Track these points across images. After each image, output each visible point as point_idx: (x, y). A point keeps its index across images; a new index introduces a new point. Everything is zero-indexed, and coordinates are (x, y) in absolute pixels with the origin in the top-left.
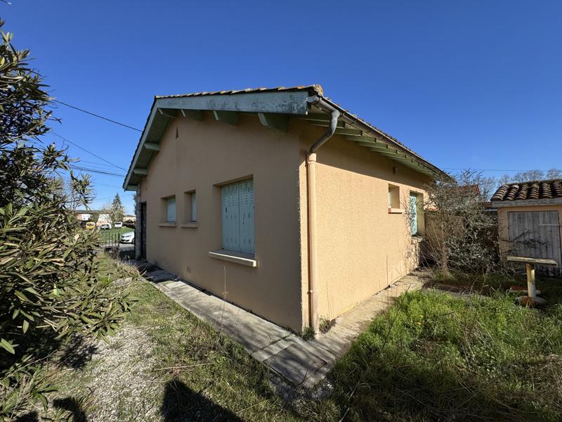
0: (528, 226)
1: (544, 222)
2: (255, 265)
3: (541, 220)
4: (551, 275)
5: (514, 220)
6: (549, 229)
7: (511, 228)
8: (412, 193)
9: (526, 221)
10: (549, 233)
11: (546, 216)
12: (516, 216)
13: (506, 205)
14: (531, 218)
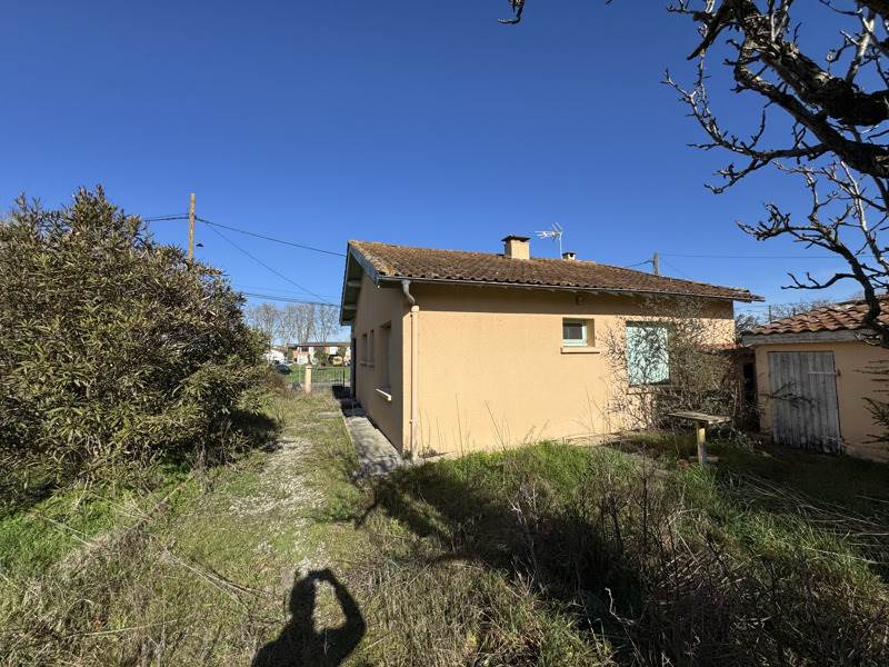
0: (794, 375)
1: (815, 369)
2: (390, 399)
3: (811, 364)
4: (827, 451)
5: (776, 365)
6: (821, 380)
7: (772, 375)
8: (629, 324)
9: (792, 367)
10: (822, 385)
11: (818, 360)
12: (779, 359)
13: (760, 342)
14: (798, 362)
